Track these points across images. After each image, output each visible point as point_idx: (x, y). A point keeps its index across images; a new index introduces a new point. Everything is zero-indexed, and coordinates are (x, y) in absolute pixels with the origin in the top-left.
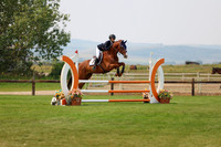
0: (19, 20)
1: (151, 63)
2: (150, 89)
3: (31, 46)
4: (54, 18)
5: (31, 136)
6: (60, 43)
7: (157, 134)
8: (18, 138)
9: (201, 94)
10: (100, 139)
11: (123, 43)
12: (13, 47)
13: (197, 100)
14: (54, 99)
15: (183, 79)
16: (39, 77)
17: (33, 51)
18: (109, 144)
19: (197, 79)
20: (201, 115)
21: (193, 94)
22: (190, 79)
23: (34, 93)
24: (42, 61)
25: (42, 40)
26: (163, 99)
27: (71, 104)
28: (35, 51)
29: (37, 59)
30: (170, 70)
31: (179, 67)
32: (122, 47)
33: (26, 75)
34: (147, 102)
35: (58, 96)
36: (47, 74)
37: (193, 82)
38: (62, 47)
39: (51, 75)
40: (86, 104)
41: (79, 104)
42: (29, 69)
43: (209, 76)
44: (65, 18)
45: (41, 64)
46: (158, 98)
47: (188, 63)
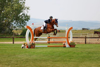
0: (7, 10)
1: (67, 29)
2: (66, 41)
3: (12, 21)
4: (23, 8)
5: (12, 62)
6: (26, 20)
7: (69, 61)
8: (6, 63)
9: (89, 43)
10: (43, 64)
11: (56, 20)
12: (4, 22)
13: (87, 46)
14: (23, 46)
15: (81, 36)
16: (16, 35)
17: (13, 23)
18: (48, 66)
19: (88, 36)
20: (89, 53)
21: (86, 43)
22: (84, 36)
23: (13, 43)
24: (17, 28)
25: (17, 19)
26: (72, 45)
27: (30, 48)
28: (14, 24)
29: (15, 27)
30: (75, 32)
31: (79, 31)
32: (56, 22)
33: (10, 34)
34: (65, 47)
35: (24, 44)
36: (19, 34)
37: (86, 38)
38: (26, 22)
39: (21, 34)
40: (37, 48)
41: (34, 48)
42: (11, 32)
43: (93, 35)
44: (28, 9)
45: (17, 30)
46: (70, 45)
47: (83, 29)
